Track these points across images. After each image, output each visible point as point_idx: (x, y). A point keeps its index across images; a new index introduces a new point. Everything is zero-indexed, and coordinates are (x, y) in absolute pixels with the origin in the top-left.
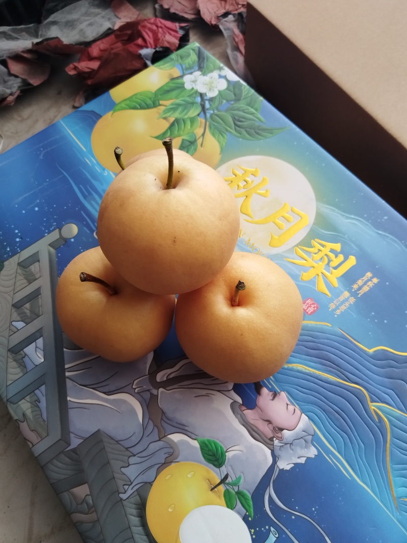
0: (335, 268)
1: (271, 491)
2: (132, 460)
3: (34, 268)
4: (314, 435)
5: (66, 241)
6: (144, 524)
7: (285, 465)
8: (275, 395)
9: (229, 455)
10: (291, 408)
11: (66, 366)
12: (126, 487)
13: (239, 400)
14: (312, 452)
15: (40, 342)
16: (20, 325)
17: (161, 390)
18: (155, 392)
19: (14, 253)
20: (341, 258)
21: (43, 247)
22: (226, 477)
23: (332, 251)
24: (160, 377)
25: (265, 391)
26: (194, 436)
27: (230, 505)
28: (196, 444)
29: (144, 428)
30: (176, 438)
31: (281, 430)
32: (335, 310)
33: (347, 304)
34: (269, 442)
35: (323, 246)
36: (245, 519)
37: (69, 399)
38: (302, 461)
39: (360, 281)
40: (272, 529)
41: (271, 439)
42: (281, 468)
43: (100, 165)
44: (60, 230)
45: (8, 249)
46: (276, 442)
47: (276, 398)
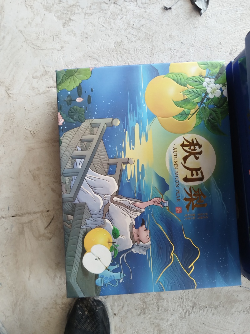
1: (125, 255)
2: (90, 218)
3: (96, 129)
4: (149, 249)
5: (113, 126)
6: (83, 238)
7: (134, 251)
8: (146, 230)
9: (120, 237)
10: (148, 237)
11: (87, 175)
12: (84, 225)
13: (134, 224)
14: (145, 253)
15: (83, 160)
16: (79, 149)
17: (112, 203)
18: (110, 202)
19: (91, 118)
21: (103, 122)
22: (115, 242)
24: (115, 199)
25: (144, 226)
26: (113, 225)
27: (111, 251)
28: (112, 227)
29: (100, 211)
30: (108, 221)
31: (140, 241)
34: (134, 242)
36: (113, 257)
37: (82, 186)
38: (140, 253)
40: (118, 264)
41: (135, 242)
42: (132, 251)
43: (144, 99)
44: (113, 119)
45: (90, 115)
46: (136, 243)
47: (146, 231)
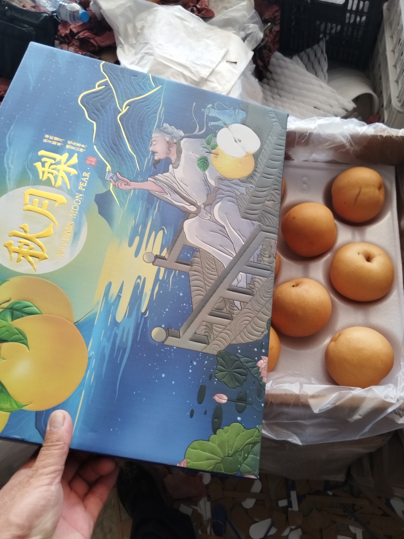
0: (55, 159)
20: (44, 159)
23: (43, 166)
32: (83, 148)
33: (74, 144)
35: (43, 173)
39: (53, 143)
